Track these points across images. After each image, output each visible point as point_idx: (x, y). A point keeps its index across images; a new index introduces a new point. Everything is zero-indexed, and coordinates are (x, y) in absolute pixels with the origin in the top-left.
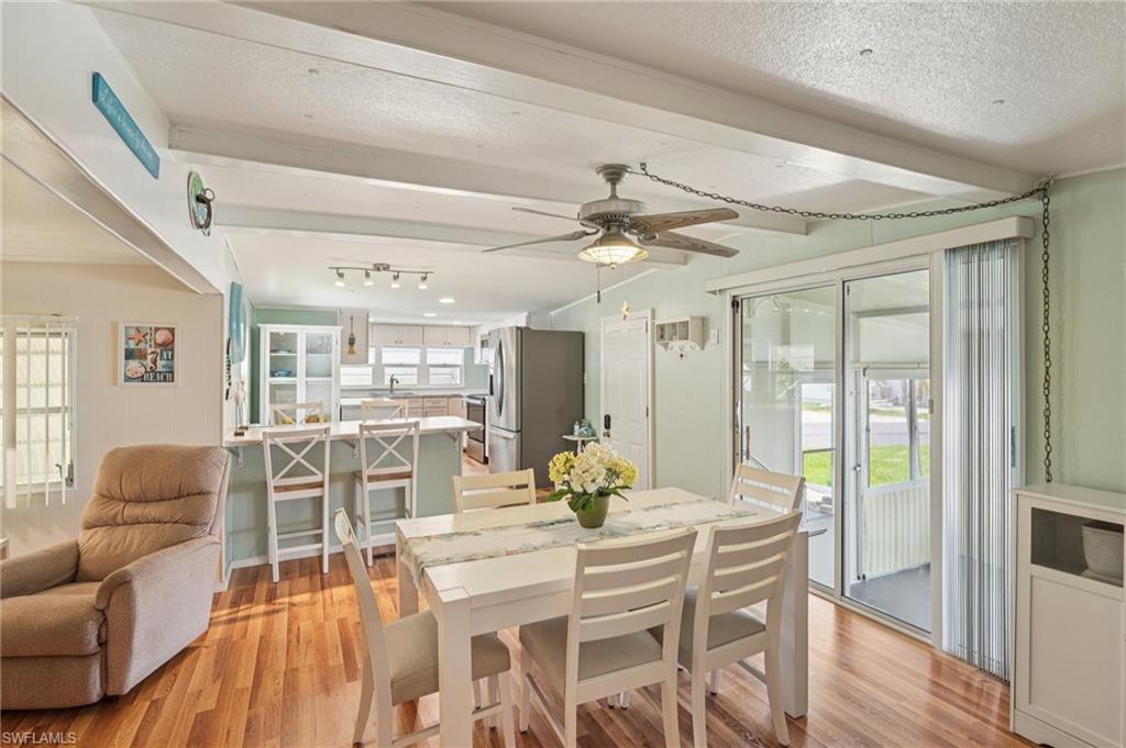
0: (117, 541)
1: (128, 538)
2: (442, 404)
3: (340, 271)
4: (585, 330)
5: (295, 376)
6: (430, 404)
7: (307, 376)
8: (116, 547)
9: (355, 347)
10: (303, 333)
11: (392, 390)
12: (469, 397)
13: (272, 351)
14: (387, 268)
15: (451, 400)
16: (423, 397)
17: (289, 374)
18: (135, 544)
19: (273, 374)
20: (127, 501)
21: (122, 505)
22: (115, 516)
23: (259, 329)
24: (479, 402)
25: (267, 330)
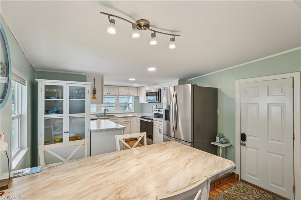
2: (128, 120)
3: (111, 18)
4: (218, 87)
5: (62, 113)
6: (123, 121)
7: (70, 113)
9: (96, 95)
10: (67, 86)
11: (105, 114)
12: (141, 117)
13: (46, 97)
14: (147, 26)
15: (131, 118)
16: (120, 117)
17: (58, 112)
19: (47, 112)
23: (37, 82)
24: (150, 121)
25: (42, 84)
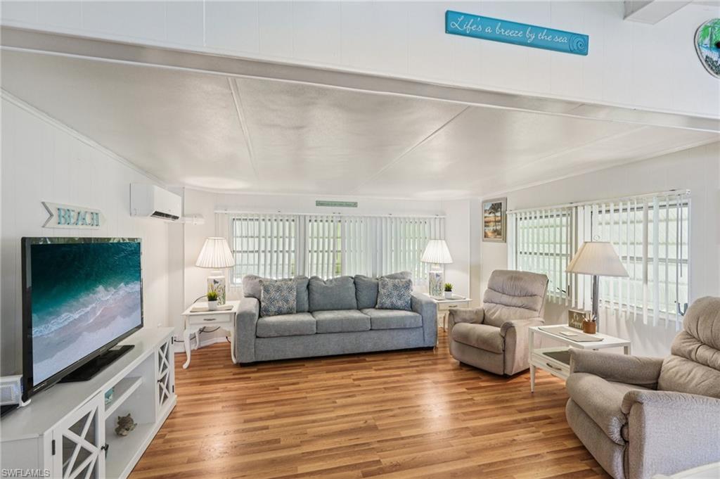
0: (683, 372)
1: (692, 374)
8: (681, 377)
18: (694, 382)
20: (703, 344)
21: (698, 345)
22: (690, 352)
